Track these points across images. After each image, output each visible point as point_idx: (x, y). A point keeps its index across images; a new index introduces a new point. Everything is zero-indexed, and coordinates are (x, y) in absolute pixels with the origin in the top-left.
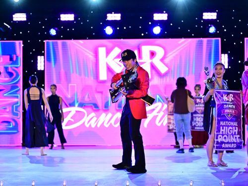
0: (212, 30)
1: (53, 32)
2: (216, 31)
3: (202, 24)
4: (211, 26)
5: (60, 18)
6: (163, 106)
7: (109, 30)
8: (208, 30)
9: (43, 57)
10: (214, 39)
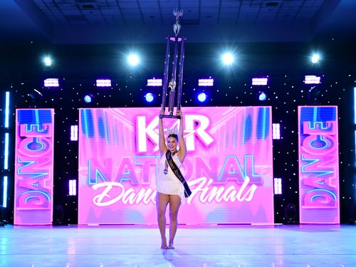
0: (262, 97)
1: (88, 99)
2: (267, 98)
3: (251, 90)
4: (261, 93)
5: (96, 83)
6: (208, 180)
7: (149, 98)
8: (258, 97)
9: (76, 127)
10: (265, 107)
